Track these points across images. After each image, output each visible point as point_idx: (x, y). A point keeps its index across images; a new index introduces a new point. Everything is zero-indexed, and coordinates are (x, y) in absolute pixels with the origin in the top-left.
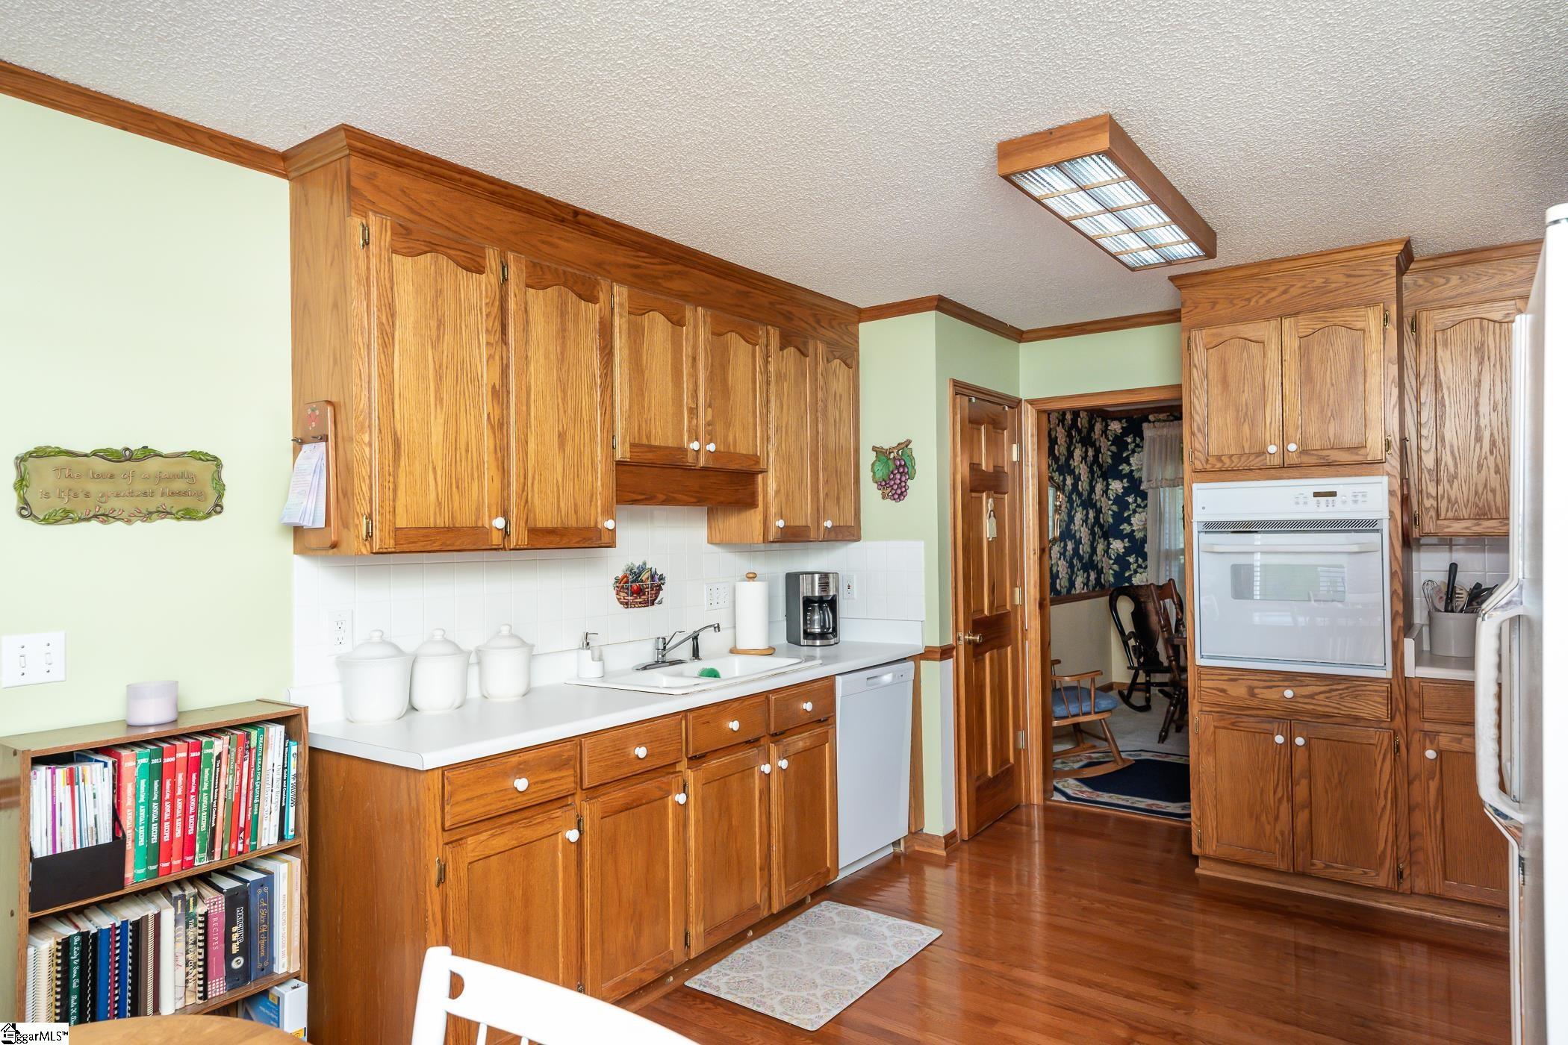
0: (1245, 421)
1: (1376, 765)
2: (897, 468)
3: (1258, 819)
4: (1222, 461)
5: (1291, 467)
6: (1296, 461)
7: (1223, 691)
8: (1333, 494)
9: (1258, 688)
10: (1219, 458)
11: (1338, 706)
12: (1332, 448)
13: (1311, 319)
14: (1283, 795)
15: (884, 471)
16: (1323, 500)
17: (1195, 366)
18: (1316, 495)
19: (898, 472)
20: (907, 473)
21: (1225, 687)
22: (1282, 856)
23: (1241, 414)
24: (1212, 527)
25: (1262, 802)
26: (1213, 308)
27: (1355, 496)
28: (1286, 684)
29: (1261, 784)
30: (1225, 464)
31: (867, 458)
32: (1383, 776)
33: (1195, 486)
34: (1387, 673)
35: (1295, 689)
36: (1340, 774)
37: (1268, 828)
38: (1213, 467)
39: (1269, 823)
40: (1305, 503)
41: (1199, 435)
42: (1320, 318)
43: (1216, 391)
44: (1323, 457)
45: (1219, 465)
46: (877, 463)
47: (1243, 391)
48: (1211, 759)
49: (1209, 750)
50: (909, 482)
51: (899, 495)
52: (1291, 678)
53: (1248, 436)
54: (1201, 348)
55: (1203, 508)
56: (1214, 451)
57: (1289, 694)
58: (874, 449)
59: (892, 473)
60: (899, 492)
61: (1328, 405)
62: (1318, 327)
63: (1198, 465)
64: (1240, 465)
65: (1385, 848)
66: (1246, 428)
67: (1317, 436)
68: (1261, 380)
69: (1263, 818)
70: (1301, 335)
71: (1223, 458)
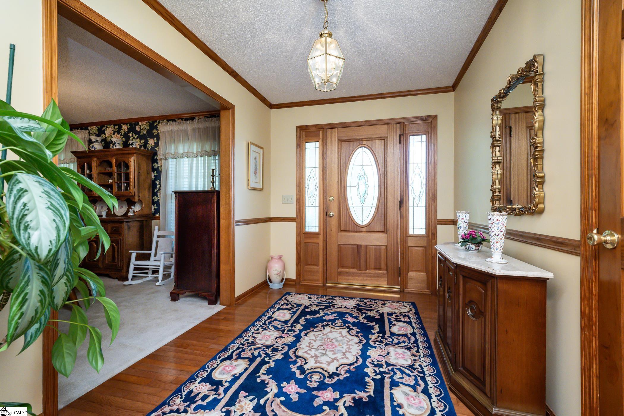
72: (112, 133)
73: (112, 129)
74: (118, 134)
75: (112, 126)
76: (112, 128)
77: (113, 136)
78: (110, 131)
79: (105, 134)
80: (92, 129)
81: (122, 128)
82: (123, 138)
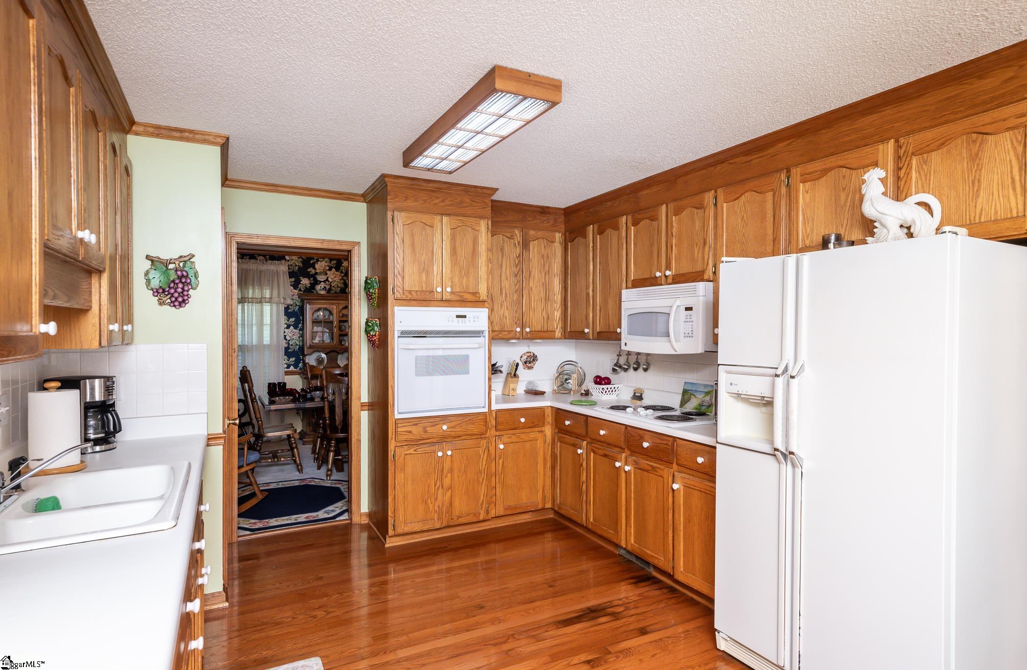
0: (423, 271)
1: (480, 457)
2: (180, 278)
3: (426, 502)
4: (412, 294)
5: (446, 301)
6: (449, 297)
7: (410, 432)
8: (465, 317)
9: (428, 427)
10: (410, 292)
11: (465, 430)
12: (465, 292)
13: (457, 220)
14: (440, 485)
15: (162, 278)
16: (460, 319)
17: (397, 233)
18: (458, 316)
19: (181, 282)
20: (190, 283)
21: (411, 430)
22: (438, 519)
23: (421, 267)
24: (405, 334)
25: (429, 492)
26: (406, 200)
27: (474, 318)
28: (442, 422)
29: (428, 482)
30: (413, 296)
31: (140, 266)
32: (483, 462)
33: (396, 308)
34: (486, 410)
35: (447, 424)
36: (465, 467)
37: (431, 506)
38: (407, 297)
39: (432, 503)
40: (453, 321)
41: (399, 277)
42: (460, 220)
43: (408, 251)
44: (461, 296)
45: (410, 296)
46: (153, 272)
47: (423, 254)
48: (402, 475)
49: (401, 469)
50: (191, 292)
51: (180, 303)
52: (444, 418)
53: (425, 281)
54: (401, 224)
55: (401, 322)
56: (407, 288)
57: (445, 427)
58: (148, 257)
59: (173, 281)
60: (180, 299)
61: (463, 268)
62: (460, 225)
63: (398, 295)
64: (421, 298)
65: (483, 499)
66: (424, 276)
67: (458, 284)
68: (431, 249)
69: (429, 501)
70: (452, 227)
71: (412, 292)
72: (328, 268)
73: (326, 264)
74: (337, 270)
75: (326, 259)
76: (326, 262)
77: (328, 272)
78: (324, 266)
79: (315, 269)
80: (293, 259)
81: (343, 265)
82: (344, 276)
